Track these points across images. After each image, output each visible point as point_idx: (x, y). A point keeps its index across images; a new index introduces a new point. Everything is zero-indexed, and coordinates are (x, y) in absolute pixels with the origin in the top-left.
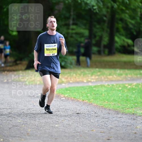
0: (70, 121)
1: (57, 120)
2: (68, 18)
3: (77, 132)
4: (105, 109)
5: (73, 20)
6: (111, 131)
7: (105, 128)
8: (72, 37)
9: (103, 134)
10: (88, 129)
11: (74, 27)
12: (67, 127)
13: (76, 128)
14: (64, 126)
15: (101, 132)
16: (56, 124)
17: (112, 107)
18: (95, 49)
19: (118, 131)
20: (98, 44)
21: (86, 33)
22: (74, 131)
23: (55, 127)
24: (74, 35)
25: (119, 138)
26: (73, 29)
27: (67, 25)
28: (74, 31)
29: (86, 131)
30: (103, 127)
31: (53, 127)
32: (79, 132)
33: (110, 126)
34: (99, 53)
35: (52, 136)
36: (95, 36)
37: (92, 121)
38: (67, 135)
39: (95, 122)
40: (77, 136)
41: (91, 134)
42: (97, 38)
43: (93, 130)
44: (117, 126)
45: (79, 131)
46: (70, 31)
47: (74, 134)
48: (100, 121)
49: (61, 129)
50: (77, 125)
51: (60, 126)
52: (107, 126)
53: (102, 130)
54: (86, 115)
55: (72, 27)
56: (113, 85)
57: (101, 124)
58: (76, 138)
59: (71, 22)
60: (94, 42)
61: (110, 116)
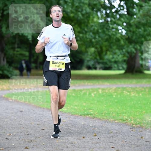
0: (16, 117)
1: (6, 116)
2: (14, 43)
3: (20, 125)
4: (41, 108)
5: (18, 44)
6: (45, 124)
7: (40, 121)
8: (16, 57)
9: (39, 126)
10: (28, 122)
11: (19, 50)
12: (13, 121)
13: (19, 122)
14: (11, 121)
15: (38, 125)
16: (6, 119)
17: (45, 106)
18: (33, 65)
19: (50, 123)
20: (35, 62)
21: (27, 54)
22: (18, 124)
23: (5, 121)
24: (18, 56)
25: (51, 129)
26: (17, 51)
27: (14, 49)
28: (18, 53)
29: (27, 124)
30: (39, 121)
31: (3, 121)
32: (22, 125)
33: (44, 120)
34: (36, 68)
35: (2, 127)
36: (33, 56)
37: (31, 116)
38: (13, 126)
39: (33, 117)
40: (21, 127)
41: (30, 126)
42: (35, 57)
43: (32, 123)
44: (49, 120)
45: (22, 123)
46: (15, 53)
47: (18, 126)
48: (37, 117)
49: (9, 123)
50: (20, 119)
51: (8, 120)
52: (42, 120)
53: (38, 123)
54: (27, 113)
55: (17, 49)
56: (46, 91)
57: (38, 118)
58: (20, 129)
59: (16, 46)
60: (32, 60)
61: (44, 113)
